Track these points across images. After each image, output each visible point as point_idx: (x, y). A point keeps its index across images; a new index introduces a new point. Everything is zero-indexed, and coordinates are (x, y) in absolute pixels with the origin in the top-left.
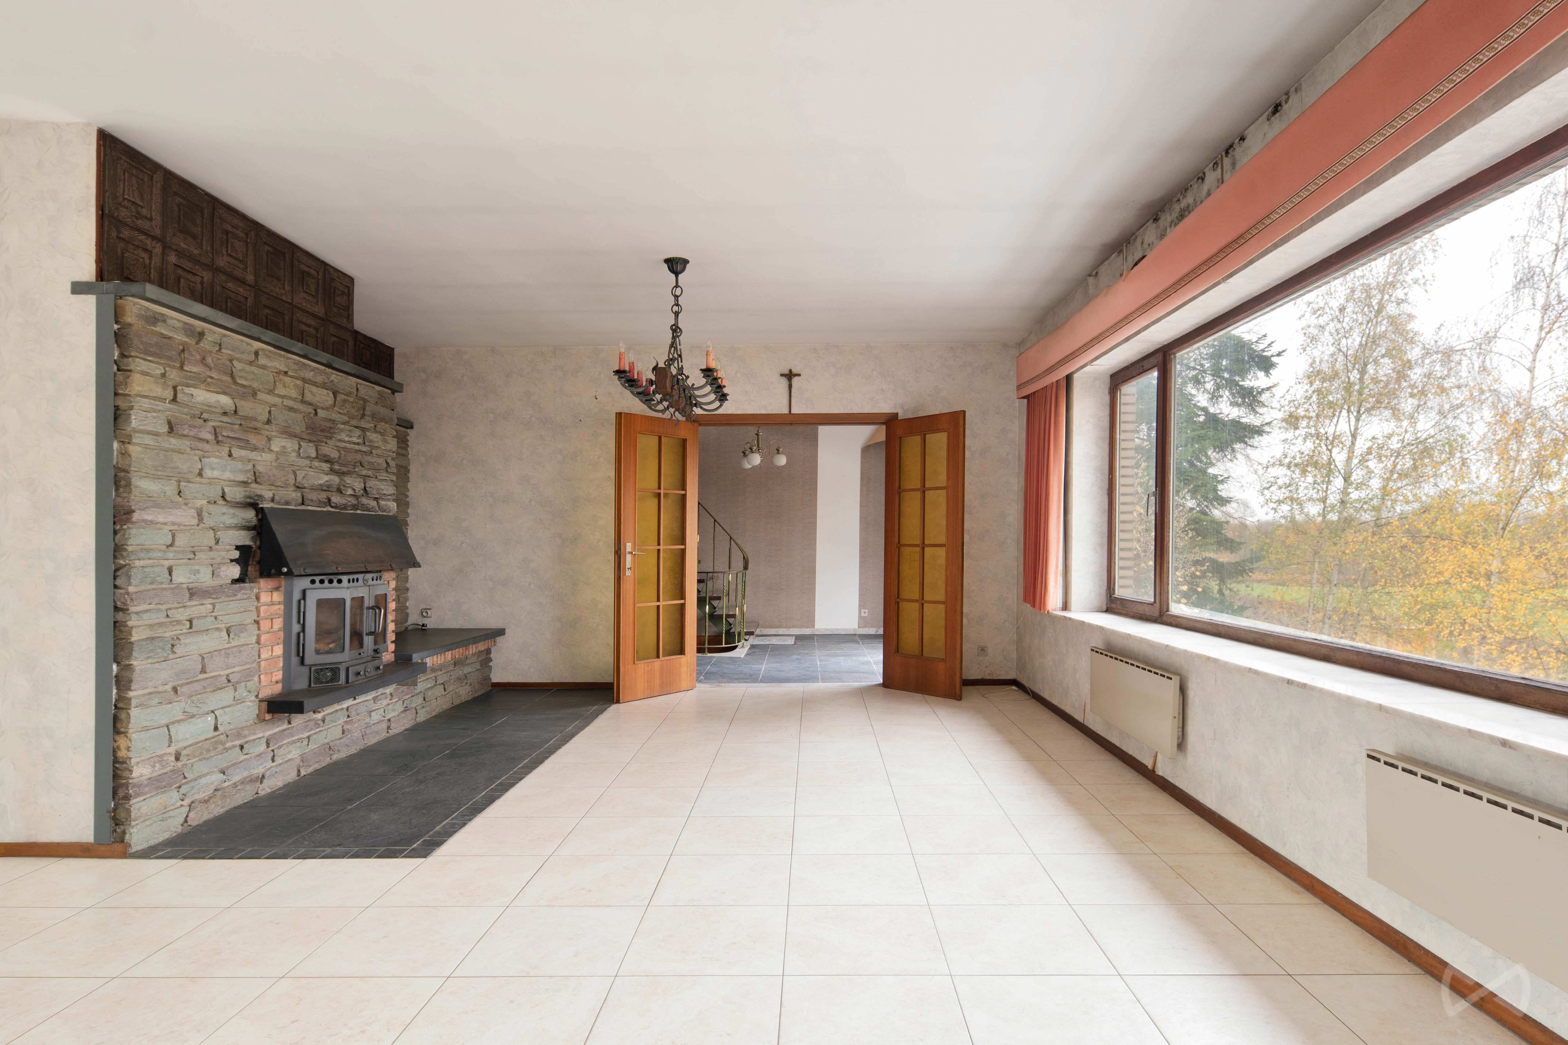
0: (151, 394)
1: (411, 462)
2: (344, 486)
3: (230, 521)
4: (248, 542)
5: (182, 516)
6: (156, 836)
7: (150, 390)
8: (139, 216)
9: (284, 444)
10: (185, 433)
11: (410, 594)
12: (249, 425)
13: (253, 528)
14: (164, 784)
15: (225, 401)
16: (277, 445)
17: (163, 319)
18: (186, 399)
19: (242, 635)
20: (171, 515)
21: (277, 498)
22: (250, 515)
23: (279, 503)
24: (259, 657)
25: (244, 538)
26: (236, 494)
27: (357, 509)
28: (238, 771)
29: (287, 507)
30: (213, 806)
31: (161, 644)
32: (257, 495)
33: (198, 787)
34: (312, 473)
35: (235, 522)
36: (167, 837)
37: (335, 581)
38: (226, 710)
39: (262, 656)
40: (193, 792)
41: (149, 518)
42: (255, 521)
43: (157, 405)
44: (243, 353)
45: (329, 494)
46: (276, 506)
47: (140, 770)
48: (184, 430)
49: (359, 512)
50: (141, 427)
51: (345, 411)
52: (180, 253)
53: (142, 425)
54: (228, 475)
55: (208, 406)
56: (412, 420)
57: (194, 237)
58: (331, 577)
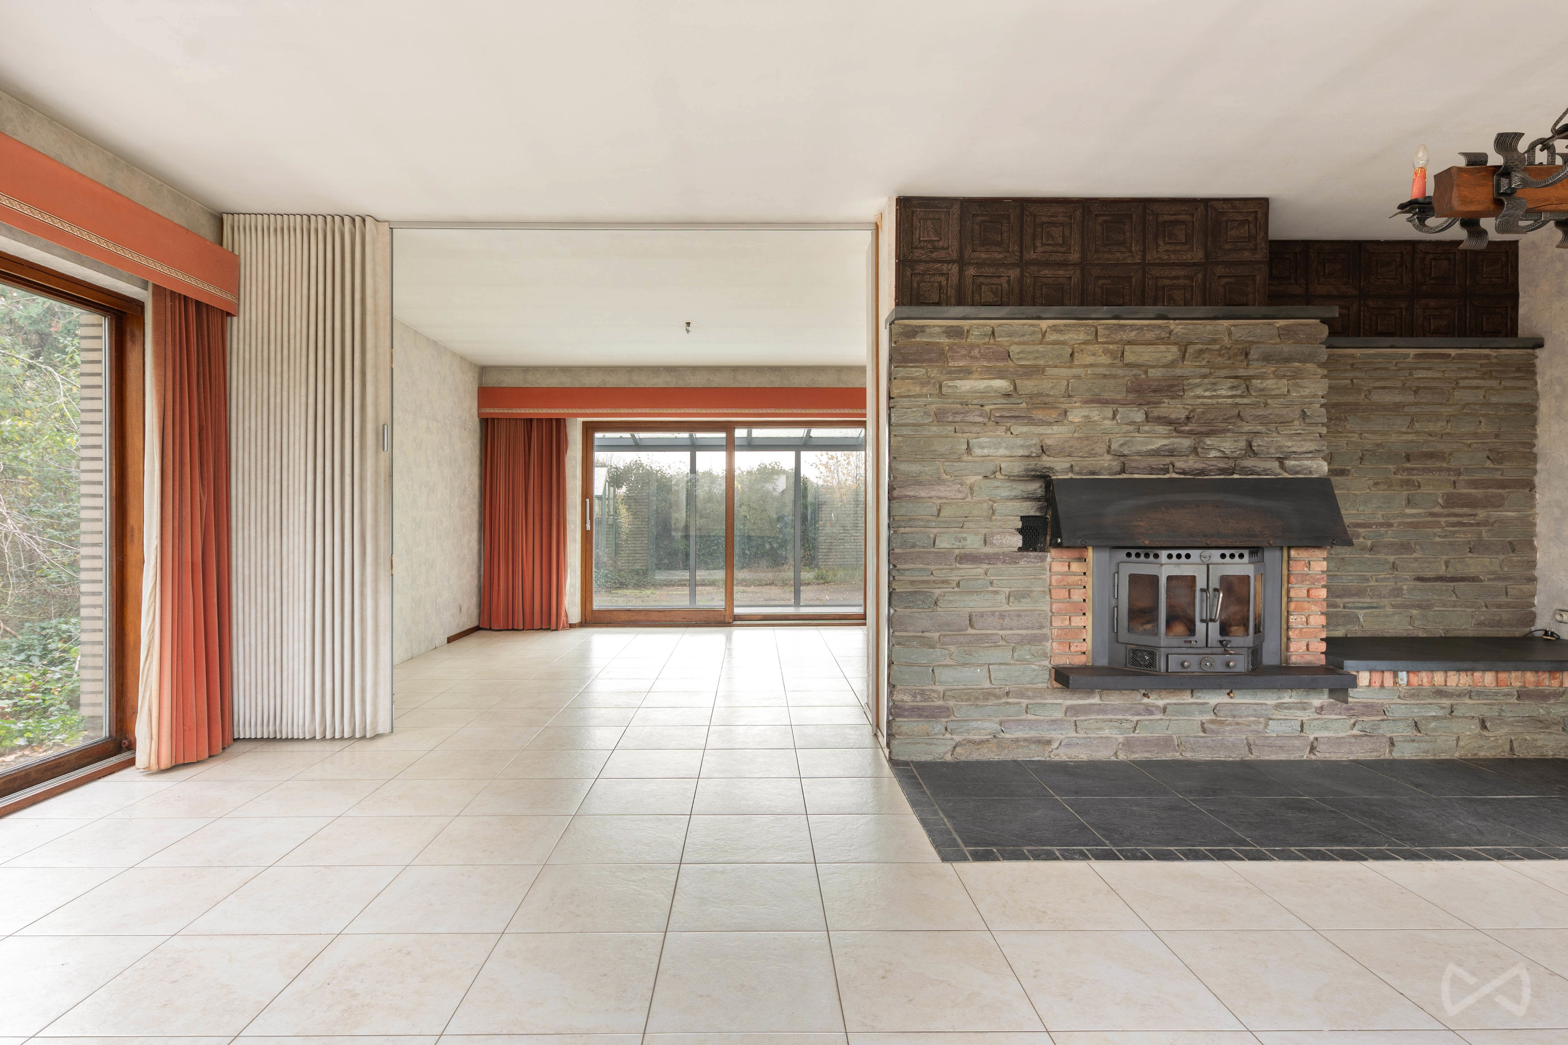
0: (910, 394)
1: (1540, 397)
2: (1203, 448)
3: (1005, 493)
4: (1032, 513)
5: (946, 491)
6: (918, 755)
7: (909, 390)
8: (935, 249)
9: (1086, 414)
10: (950, 419)
11: (1540, 586)
12: (1039, 401)
13: (1038, 499)
14: (926, 714)
15: (1001, 384)
16: (1076, 416)
17: (922, 329)
18: (950, 391)
19: (1024, 600)
20: (934, 490)
21: (1076, 469)
22: (1036, 487)
23: (1080, 473)
24: (1051, 625)
25: (1030, 509)
26: (1017, 468)
27: (1233, 473)
28: (1020, 727)
29: (1096, 477)
30: (986, 750)
31: (922, 597)
32: (1045, 468)
33: (966, 727)
34: (1140, 439)
35: (1014, 494)
36: (929, 759)
37: (1151, 556)
38: (1002, 667)
39: (1054, 624)
40: (960, 730)
41: (912, 494)
42: (1040, 492)
43: (918, 401)
44: (1023, 335)
45: (1173, 459)
46: (1075, 477)
47: (901, 696)
48: (947, 417)
49: (1236, 476)
50: (900, 422)
51: (1204, 363)
52: (979, 265)
53: (901, 420)
54: (1002, 451)
55: (980, 393)
56: (1543, 335)
57: (999, 244)
58: (1148, 551)
